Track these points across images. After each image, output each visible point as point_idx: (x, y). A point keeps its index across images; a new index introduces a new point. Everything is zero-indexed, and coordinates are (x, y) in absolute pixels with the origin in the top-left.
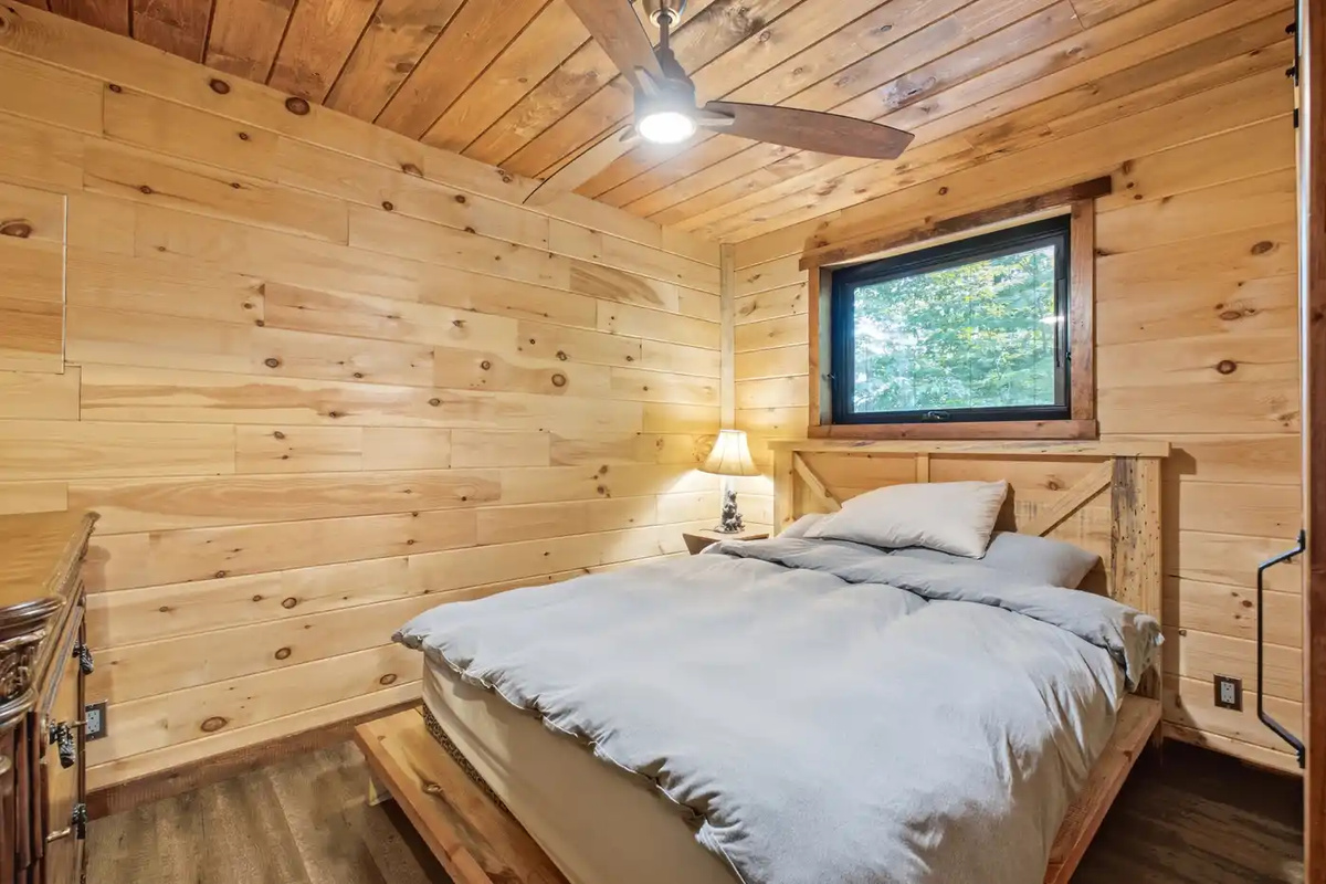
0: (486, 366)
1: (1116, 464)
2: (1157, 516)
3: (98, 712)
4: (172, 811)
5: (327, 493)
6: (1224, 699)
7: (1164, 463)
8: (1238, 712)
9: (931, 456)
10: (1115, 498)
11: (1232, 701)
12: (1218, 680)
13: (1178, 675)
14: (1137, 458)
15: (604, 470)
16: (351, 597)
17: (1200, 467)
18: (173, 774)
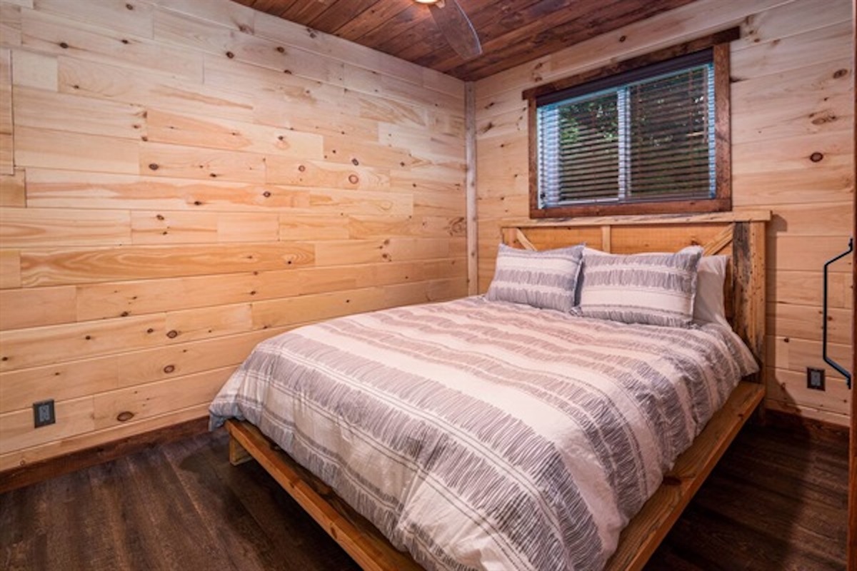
0: (302, 169)
1: (736, 226)
2: (763, 261)
3: (48, 406)
4: (100, 474)
5: (194, 259)
6: (813, 383)
7: (768, 225)
8: (822, 392)
9: (612, 226)
10: (735, 250)
11: (819, 384)
12: (810, 371)
13: (775, 367)
14: (749, 222)
15: (387, 242)
16: (214, 330)
17: (790, 228)
18: (100, 449)
